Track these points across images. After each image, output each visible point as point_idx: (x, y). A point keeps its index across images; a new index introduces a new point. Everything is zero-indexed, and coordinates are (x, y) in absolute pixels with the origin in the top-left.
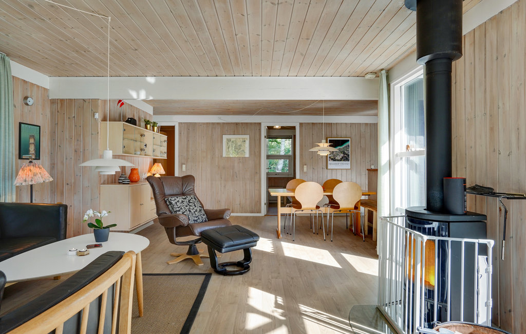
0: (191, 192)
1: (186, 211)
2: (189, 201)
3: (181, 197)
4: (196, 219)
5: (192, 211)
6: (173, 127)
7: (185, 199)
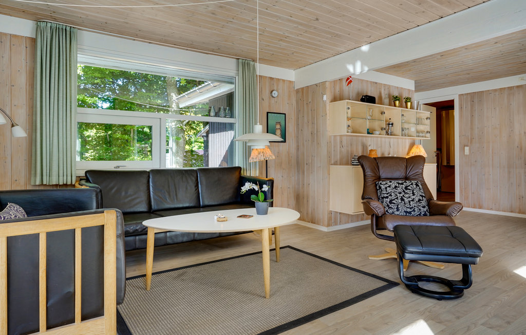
0: (416, 177)
1: (397, 198)
2: (406, 188)
3: (395, 182)
4: (409, 210)
5: (406, 200)
6: (453, 101)
7: (402, 184)
